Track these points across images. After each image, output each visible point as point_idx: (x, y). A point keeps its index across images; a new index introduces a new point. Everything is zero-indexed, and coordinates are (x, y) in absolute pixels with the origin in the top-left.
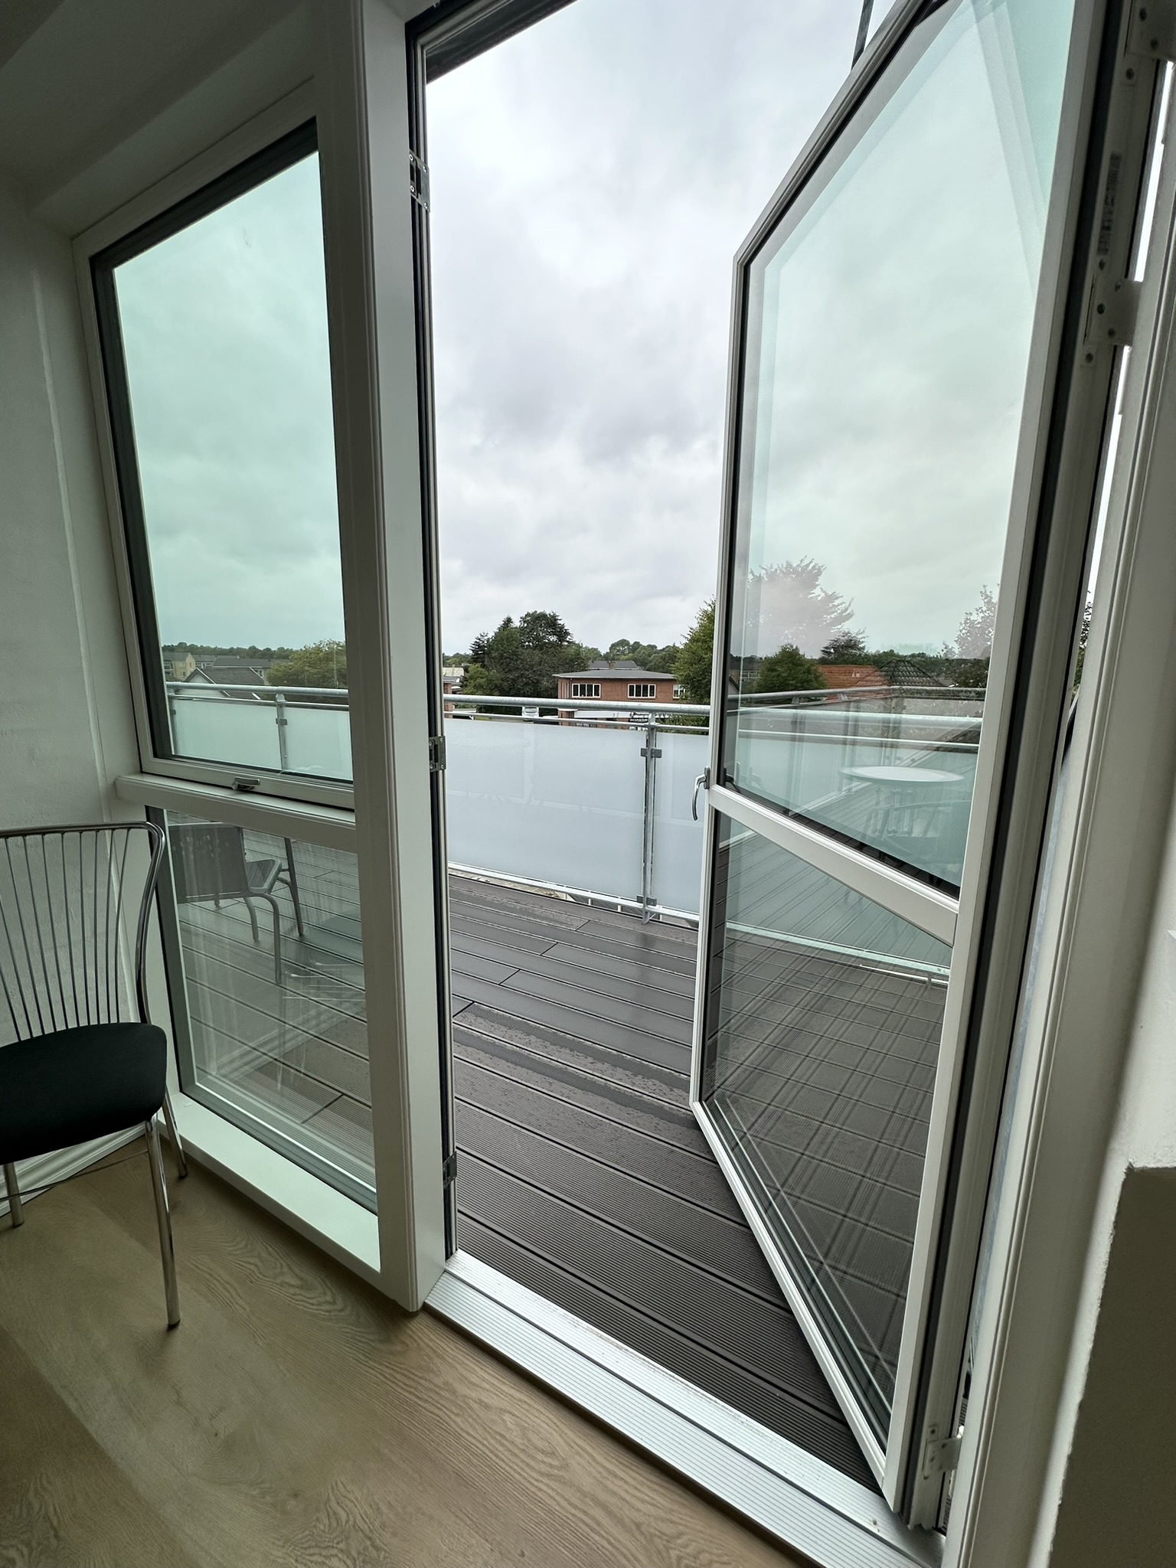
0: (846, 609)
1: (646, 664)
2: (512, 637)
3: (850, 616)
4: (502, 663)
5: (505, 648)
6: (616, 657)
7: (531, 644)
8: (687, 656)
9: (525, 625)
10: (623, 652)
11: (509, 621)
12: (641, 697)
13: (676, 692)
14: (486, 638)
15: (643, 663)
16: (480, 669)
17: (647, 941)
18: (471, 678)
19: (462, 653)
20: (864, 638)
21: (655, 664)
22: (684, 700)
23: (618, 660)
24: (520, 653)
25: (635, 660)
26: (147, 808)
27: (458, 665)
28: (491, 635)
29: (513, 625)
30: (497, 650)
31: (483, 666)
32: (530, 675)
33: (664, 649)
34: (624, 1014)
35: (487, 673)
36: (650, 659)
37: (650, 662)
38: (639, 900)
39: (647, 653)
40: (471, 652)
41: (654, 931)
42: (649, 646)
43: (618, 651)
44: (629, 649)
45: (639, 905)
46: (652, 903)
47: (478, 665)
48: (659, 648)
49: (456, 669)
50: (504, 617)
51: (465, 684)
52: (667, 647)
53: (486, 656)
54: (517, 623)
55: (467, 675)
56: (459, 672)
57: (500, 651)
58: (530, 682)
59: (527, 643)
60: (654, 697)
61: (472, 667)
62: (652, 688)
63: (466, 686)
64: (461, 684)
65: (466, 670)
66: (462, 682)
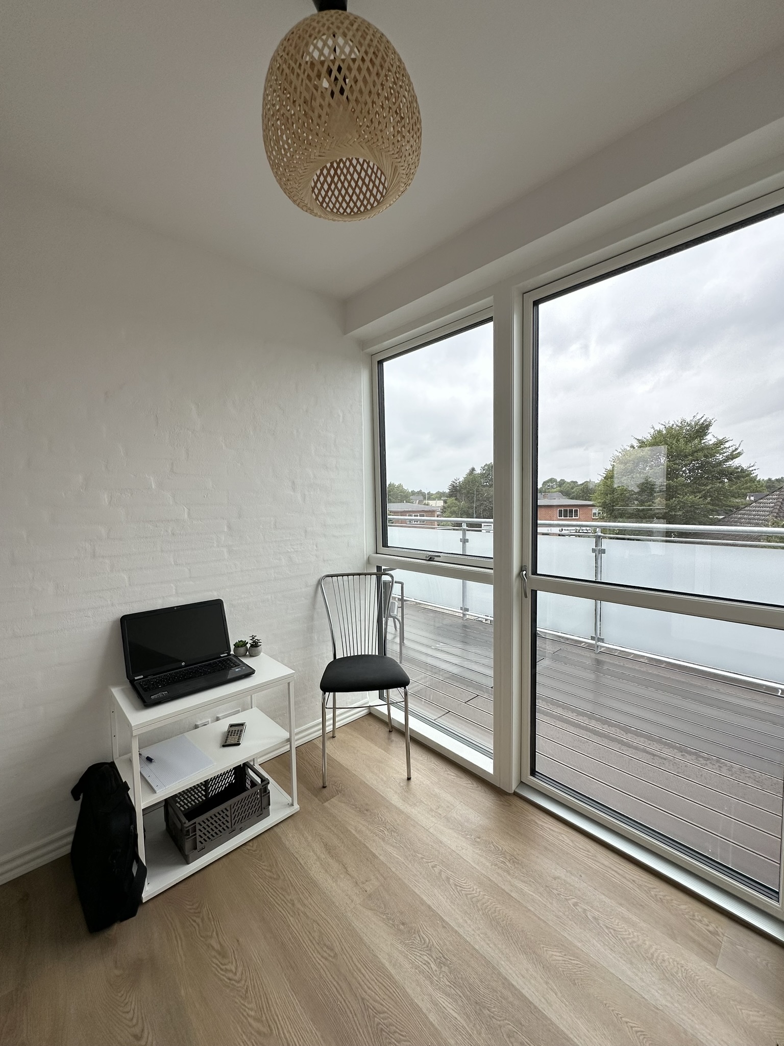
0: (736, 449)
1: (570, 494)
2: (475, 480)
3: (739, 454)
4: (469, 497)
5: (471, 487)
6: (547, 491)
7: (488, 484)
8: (603, 489)
9: (484, 472)
10: (552, 487)
11: (473, 469)
12: (568, 518)
13: (595, 514)
14: (458, 481)
15: (567, 494)
16: (454, 501)
17: (599, 662)
18: (449, 507)
19: (442, 491)
20: (755, 470)
21: (577, 494)
22: (602, 519)
23: (549, 492)
24: (480, 490)
25: (561, 492)
26: (377, 566)
27: (440, 499)
28: (462, 479)
29: (475, 472)
30: (466, 488)
31: (456, 499)
32: (487, 504)
33: (582, 484)
34: (590, 696)
35: (459, 504)
36: (573, 491)
37: (573, 493)
38: (593, 638)
39: (570, 487)
40: (449, 491)
41: (602, 658)
42: (572, 482)
43: (549, 486)
44: (556, 484)
45: (593, 642)
46: (601, 641)
47: (454, 498)
48: (579, 483)
49: (438, 501)
50: (470, 467)
51: (444, 510)
52: (585, 482)
53: (458, 493)
54: (478, 471)
55: (446, 505)
56: (440, 503)
57: (467, 489)
58: (487, 509)
59: (485, 484)
60: (578, 518)
61: (451, 500)
62: (576, 511)
63: (445, 512)
64: (442, 511)
65: (445, 502)
66: (442, 510)
